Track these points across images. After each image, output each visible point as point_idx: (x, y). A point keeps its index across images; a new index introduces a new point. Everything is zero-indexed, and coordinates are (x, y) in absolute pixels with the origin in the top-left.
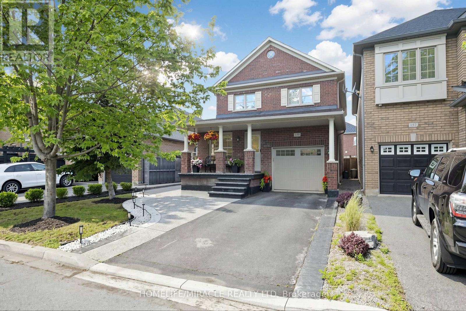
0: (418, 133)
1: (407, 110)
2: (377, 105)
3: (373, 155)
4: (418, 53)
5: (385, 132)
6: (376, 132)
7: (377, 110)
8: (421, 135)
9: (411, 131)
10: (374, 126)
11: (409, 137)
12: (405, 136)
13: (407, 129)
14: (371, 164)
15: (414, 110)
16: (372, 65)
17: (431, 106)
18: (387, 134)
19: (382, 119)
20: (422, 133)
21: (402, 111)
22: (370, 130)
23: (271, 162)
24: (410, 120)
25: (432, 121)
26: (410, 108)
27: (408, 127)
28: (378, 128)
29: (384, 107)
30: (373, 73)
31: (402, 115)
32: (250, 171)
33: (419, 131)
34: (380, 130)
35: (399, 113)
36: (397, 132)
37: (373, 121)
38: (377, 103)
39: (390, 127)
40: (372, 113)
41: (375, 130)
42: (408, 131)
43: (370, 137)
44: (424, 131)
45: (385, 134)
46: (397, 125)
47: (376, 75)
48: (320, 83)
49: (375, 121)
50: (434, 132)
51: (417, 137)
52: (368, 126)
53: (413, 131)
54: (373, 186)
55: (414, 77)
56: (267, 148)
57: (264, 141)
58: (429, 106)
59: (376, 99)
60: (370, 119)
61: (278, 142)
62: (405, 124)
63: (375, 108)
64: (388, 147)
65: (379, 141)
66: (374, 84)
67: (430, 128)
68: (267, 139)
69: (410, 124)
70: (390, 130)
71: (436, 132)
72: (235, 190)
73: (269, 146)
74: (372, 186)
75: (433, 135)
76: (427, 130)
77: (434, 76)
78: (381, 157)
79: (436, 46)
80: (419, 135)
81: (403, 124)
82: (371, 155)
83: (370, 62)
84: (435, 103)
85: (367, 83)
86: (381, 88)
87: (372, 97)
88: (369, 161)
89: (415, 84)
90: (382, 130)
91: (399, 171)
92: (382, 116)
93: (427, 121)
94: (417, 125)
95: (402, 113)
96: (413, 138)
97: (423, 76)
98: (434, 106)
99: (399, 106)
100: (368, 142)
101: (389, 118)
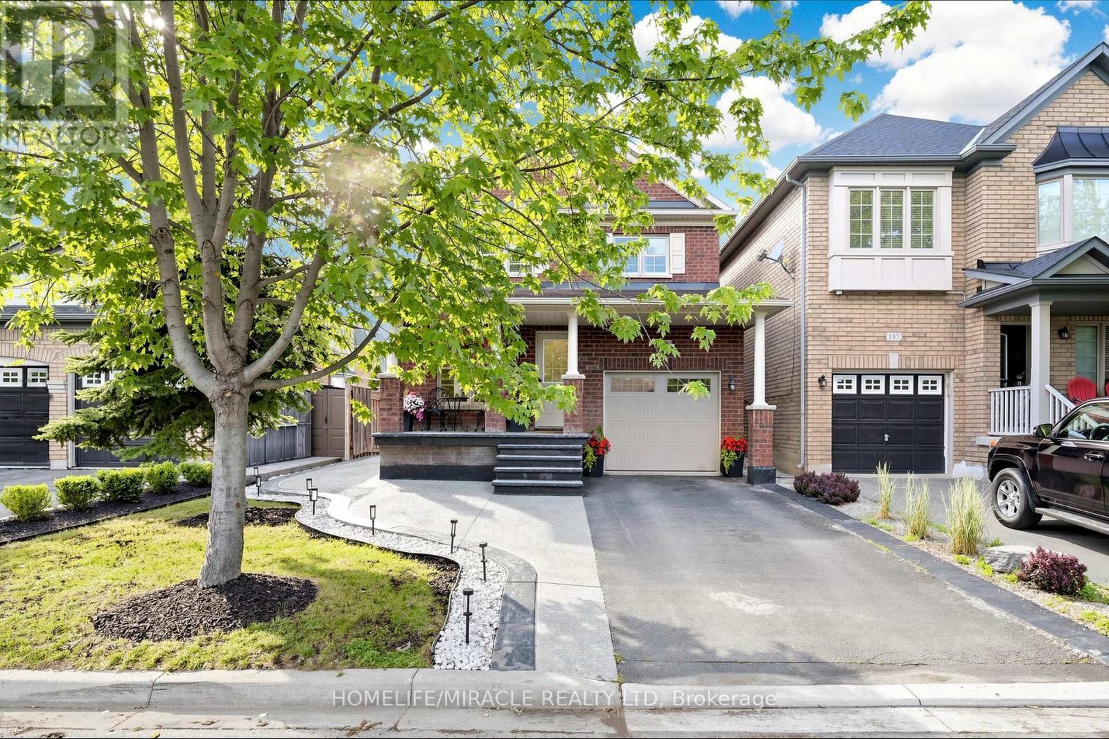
0: (902, 353)
1: (884, 307)
2: (834, 293)
3: (824, 393)
4: (907, 197)
5: (845, 348)
6: (829, 348)
7: (832, 302)
8: (908, 358)
9: (889, 348)
10: (826, 334)
11: (887, 361)
12: (879, 358)
13: (883, 343)
14: (819, 412)
15: (895, 306)
16: (824, 207)
17: (925, 302)
18: (848, 352)
19: (840, 320)
20: (908, 353)
21: (876, 307)
22: (819, 343)
23: (601, 407)
24: (889, 327)
25: (924, 330)
26: (888, 302)
27: (885, 340)
28: (833, 338)
29: (844, 297)
30: (825, 225)
31: (876, 316)
32: (576, 426)
33: (902, 348)
34: (836, 343)
35: (869, 312)
36: (867, 348)
37: (823, 325)
38: (831, 289)
39: (854, 339)
40: (824, 306)
41: (828, 343)
42: (885, 348)
43: (818, 357)
44: (911, 349)
45: (844, 352)
46: (867, 334)
47: (831, 230)
48: (685, 231)
49: (827, 325)
50: (927, 353)
51: (900, 361)
52: (815, 333)
53: (895, 348)
54: (823, 457)
55: (898, 243)
56: (593, 371)
57: (584, 355)
58: (920, 302)
59: (830, 279)
60: (819, 320)
61: (619, 360)
62: (881, 334)
63: (829, 297)
64: (846, 378)
65: (835, 366)
66: (826, 248)
67: (920, 344)
68: (593, 350)
69: (888, 334)
70: (854, 343)
71: (944, 353)
72: (557, 475)
73: (598, 368)
74: (820, 457)
75: (925, 358)
76: (915, 349)
77: (930, 246)
78: (835, 398)
79: (936, 188)
80: (903, 358)
81: (877, 334)
82: (820, 393)
83: (821, 202)
84: (929, 297)
85: (815, 243)
86: (844, 257)
87: (823, 275)
88: (815, 407)
89: (902, 258)
90: (841, 343)
91: (864, 428)
92: (841, 316)
93: (916, 330)
94: (899, 337)
95: (875, 311)
96: (894, 362)
97: (915, 244)
98: (928, 302)
99: (871, 297)
100: (815, 366)
101: (854, 320)
